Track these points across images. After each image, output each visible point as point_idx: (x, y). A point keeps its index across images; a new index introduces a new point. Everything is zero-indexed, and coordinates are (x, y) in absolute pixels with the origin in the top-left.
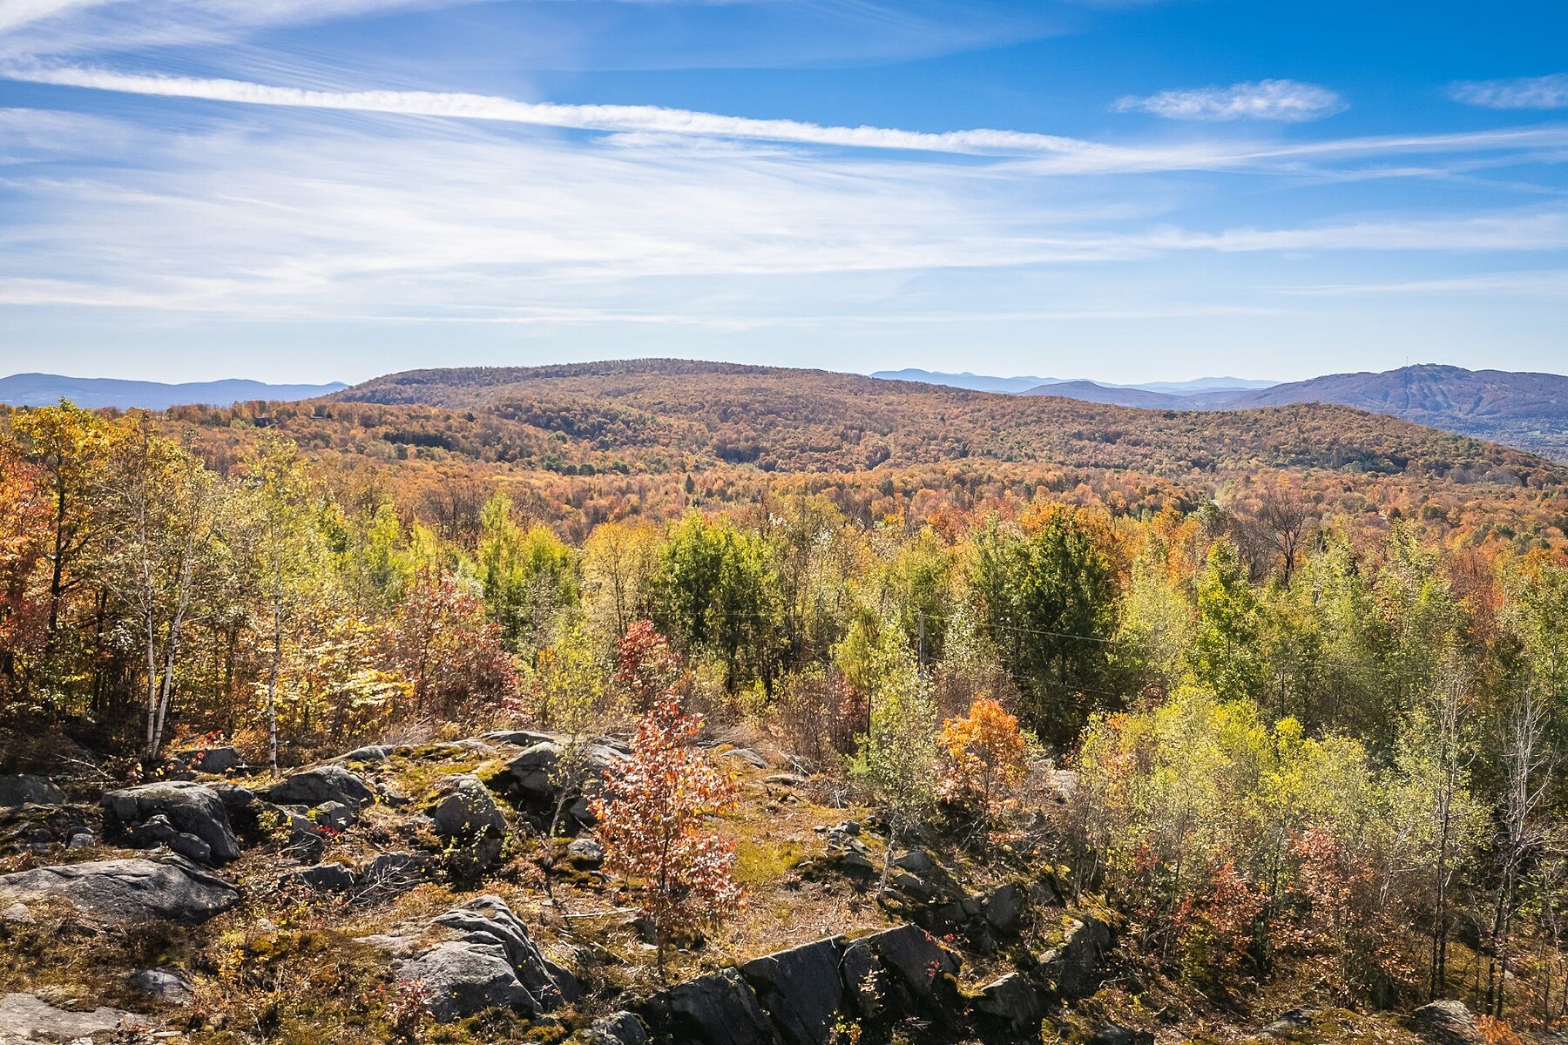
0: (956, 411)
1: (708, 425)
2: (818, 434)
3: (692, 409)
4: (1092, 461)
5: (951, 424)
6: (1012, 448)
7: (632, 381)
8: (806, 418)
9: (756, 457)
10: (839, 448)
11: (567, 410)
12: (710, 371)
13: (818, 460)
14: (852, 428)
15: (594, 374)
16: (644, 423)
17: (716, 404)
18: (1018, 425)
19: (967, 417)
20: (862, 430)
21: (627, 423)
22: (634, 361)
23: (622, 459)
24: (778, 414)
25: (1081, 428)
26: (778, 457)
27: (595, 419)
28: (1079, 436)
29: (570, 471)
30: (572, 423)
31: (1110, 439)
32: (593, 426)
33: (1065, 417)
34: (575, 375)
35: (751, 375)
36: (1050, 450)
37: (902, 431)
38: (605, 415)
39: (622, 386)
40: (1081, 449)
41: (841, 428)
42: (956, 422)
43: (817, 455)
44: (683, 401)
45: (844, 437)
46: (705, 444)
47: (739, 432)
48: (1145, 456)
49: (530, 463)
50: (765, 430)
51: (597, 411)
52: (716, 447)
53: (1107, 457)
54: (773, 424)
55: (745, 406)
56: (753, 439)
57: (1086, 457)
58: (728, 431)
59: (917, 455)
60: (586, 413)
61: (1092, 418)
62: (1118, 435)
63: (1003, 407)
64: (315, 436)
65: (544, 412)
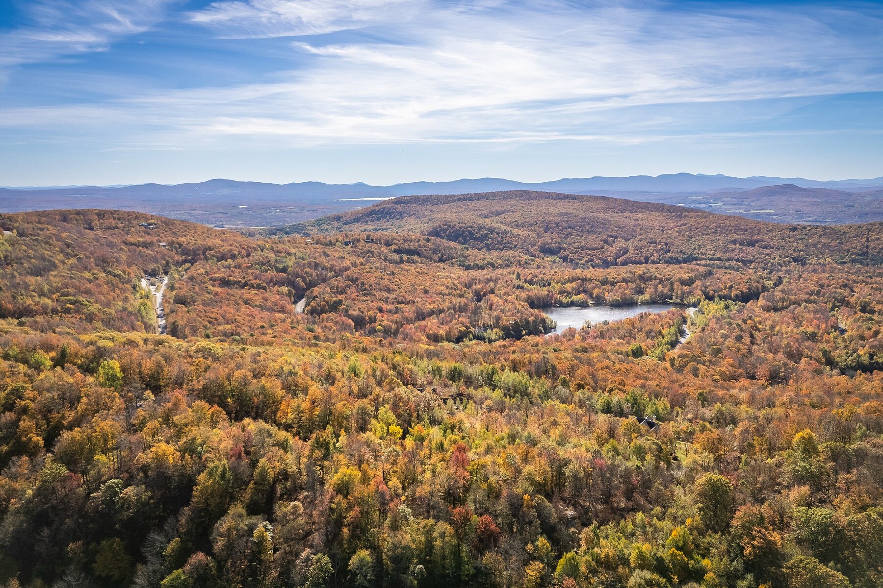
0: (672, 225)
1: (538, 234)
2: (592, 240)
3: (531, 225)
4: (736, 257)
5: (667, 233)
6: (695, 249)
7: (506, 205)
8: (588, 231)
9: (559, 252)
10: (602, 248)
11: (471, 227)
12: (546, 198)
13: (590, 255)
14: (611, 236)
15: (487, 199)
16: (506, 234)
17: (543, 222)
18: (703, 234)
19: (677, 229)
20: (616, 237)
21: (498, 234)
22: (507, 192)
23: (492, 259)
24: (573, 229)
25: (737, 237)
26: (570, 253)
27: (483, 232)
28: (734, 242)
29: (468, 268)
30: (473, 234)
31: (752, 244)
32: (482, 235)
33: (731, 230)
34: (478, 200)
35: (567, 200)
36: (715, 251)
37: (638, 238)
38: (488, 230)
39: (500, 209)
40: (732, 250)
41: (604, 237)
42: (670, 232)
43: (589, 252)
44: (527, 220)
45: (606, 242)
46: (535, 245)
47: (552, 239)
48: (767, 255)
49: (452, 263)
50: (566, 238)
51: (485, 228)
52: (540, 247)
53: (744, 255)
54: (570, 234)
55: (557, 224)
56: (559, 243)
57: (733, 254)
58: (547, 238)
59: (642, 252)
60: (480, 228)
61: (746, 231)
62: (757, 241)
63: (699, 223)
64: (369, 252)
65: (460, 228)
